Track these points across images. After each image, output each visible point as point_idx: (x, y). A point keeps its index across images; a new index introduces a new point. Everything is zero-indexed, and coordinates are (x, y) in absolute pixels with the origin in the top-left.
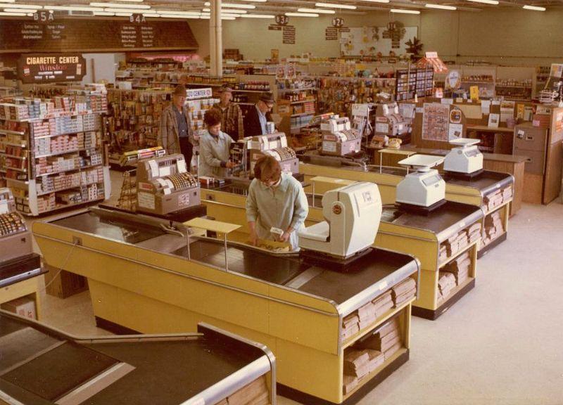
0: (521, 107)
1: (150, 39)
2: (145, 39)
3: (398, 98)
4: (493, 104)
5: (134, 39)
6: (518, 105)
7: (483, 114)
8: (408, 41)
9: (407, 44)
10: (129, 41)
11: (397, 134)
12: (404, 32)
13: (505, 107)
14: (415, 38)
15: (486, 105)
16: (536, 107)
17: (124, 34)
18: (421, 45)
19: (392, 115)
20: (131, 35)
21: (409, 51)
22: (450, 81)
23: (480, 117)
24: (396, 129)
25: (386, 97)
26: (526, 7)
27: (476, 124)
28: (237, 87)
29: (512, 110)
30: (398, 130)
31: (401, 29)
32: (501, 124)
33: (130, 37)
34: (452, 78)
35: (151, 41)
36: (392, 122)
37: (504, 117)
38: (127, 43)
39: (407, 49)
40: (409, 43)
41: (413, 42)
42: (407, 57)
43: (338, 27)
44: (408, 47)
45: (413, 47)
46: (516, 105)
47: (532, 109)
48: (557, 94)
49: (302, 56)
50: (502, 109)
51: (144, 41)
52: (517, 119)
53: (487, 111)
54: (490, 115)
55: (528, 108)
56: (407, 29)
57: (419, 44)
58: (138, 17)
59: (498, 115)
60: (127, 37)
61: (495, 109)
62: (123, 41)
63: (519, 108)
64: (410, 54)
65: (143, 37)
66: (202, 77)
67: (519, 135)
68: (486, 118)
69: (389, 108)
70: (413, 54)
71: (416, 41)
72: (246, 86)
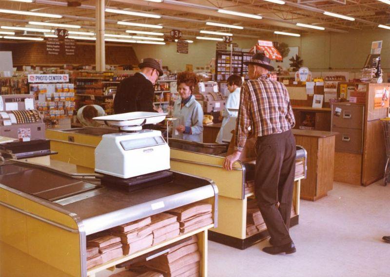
0: (344, 87)
1: (72, 49)
2: (68, 49)
3: (219, 77)
4: (317, 85)
5: (58, 48)
6: (341, 85)
7: (308, 95)
8: (292, 58)
9: (291, 60)
10: (54, 49)
11: (212, 111)
12: (288, 51)
13: (328, 87)
14: (297, 56)
15: (310, 86)
16: (357, 86)
17: (49, 44)
18: (302, 61)
19: (209, 93)
20: (55, 45)
21: (292, 65)
22: (300, 76)
23: (305, 98)
24: (212, 106)
25: (206, 77)
26: (381, 26)
27: (302, 105)
28: (111, 80)
29: (335, 90)
30: (213, 108)
31: (286, 49)
32: (325, 104)
33: (54, 46)
34: (302, 74)
35: (73, 51)
36: (208, 100)
37: (328, 97)
38: (51, 51)
39: (290, 64)
40: (292, 59)
41: (295, 59)
42: (291, 70)
43: (228, 43)
44: (292, 62)
45: (295, 62)
46: (339, 85)
47: (354, 89)
48: (376, 70)
49: (205, 68)
50: (326, 90)
51: (66, 50)
52: (340, 99)
53: (311, 93)
54: (315, 95)
55: (350, 87)
56: (291, 49)
57: (300, 60)
58: (62, 31)
59: (322, 96)
60: (52, 46)
61: (319, 90)
62: (48, 49)
63: (342, 89)
64: (292, 68)
65: (66, 47)
66: (87, 72)
67: (337, 112)
68: (310, 99)
69: (206, 86)
70: (295, 68)
71: (298, 58)
72: (117, 78)
